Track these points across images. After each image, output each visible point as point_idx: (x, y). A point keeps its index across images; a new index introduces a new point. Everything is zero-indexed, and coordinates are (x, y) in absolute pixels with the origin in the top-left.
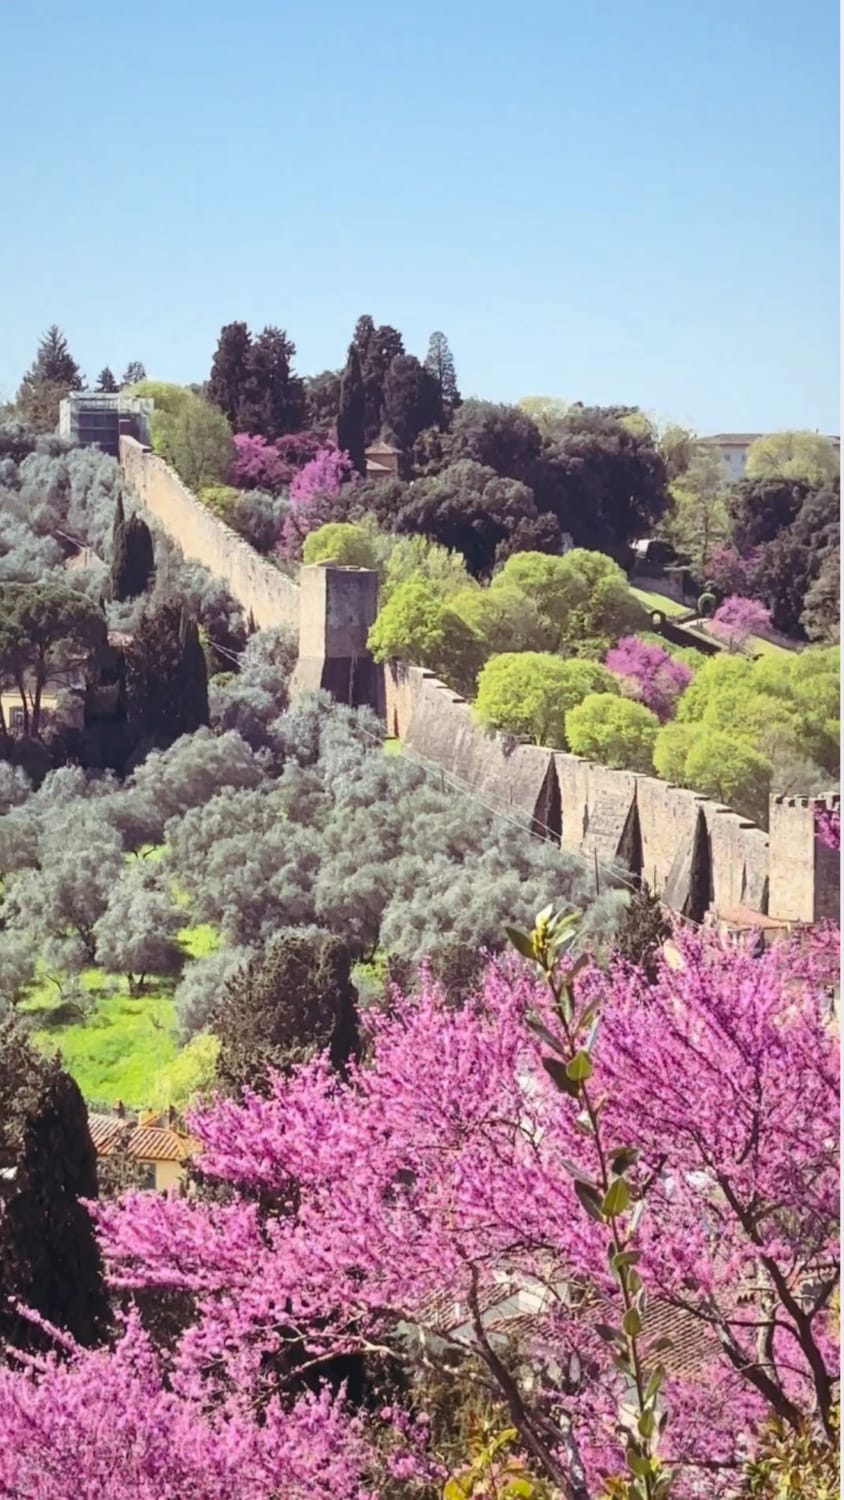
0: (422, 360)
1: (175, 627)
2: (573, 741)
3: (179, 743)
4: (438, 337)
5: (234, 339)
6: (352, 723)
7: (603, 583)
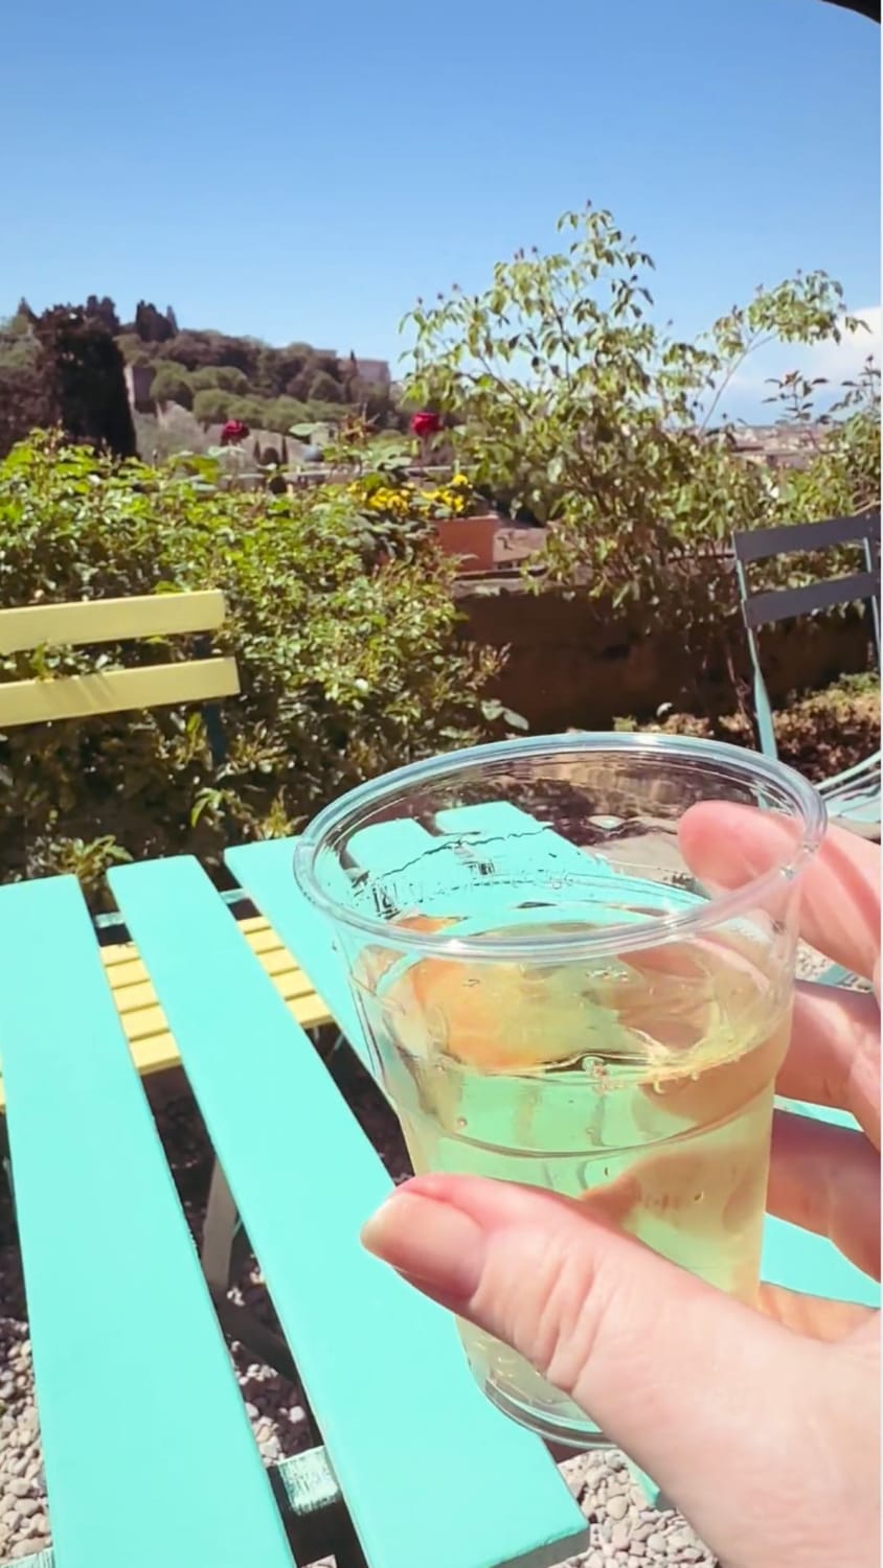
0: (165, 316)
4: (170, 309)
5: (92, 299)
7: (239, 377)
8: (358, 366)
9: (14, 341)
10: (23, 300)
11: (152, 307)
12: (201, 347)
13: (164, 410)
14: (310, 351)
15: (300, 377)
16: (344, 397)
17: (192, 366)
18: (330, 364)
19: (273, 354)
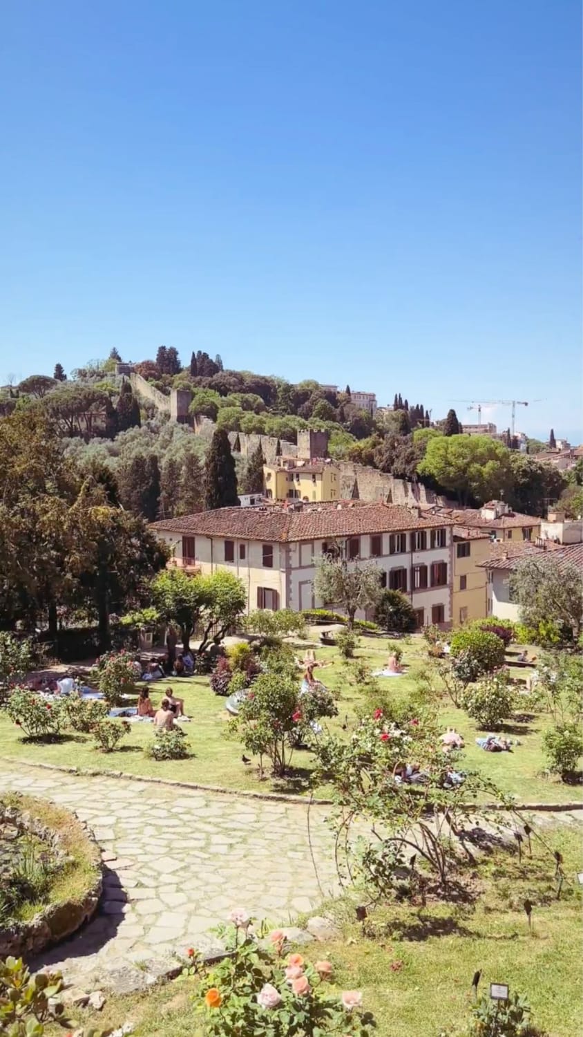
0: (214, 361)
1: (130, 400)
2: (243, 429)
3: (128, 430)
4: (218, 356)
5: (162, 349)
6: (182, 429)
7: (258, 401)
8: (352, 397)
9: (102, 377)
10: (114, 349)
11: (206, 356)
12: (233, 380)
13: (199, 422)
14: (317, 386)
15: (307, 404)
16: (338, 418)
17: (224, 393)
18: (331, 396)
19: (288, 388)
